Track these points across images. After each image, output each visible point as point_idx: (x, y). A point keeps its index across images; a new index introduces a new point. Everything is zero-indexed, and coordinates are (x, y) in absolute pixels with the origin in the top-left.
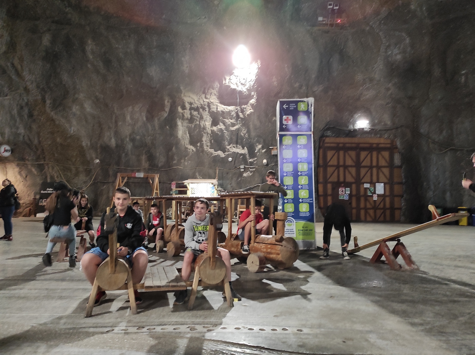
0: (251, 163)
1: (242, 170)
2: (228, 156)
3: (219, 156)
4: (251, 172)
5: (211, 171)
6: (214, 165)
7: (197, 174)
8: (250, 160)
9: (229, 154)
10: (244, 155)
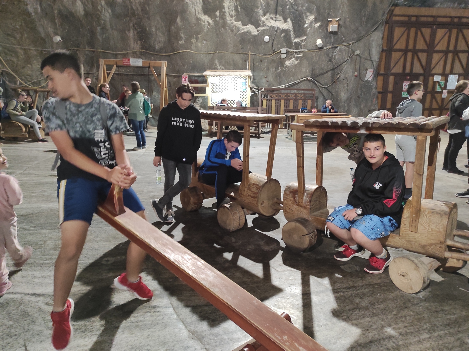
0: (297, 45)
1: (284, 56)
2: (263, 34)
3: (250, 33)
4: (297, 58)
5: (237, 58)
6: (242, 48)
7: (216, 62)
8: (296, 40)
9: (264, 29)
10: (286, 31)
